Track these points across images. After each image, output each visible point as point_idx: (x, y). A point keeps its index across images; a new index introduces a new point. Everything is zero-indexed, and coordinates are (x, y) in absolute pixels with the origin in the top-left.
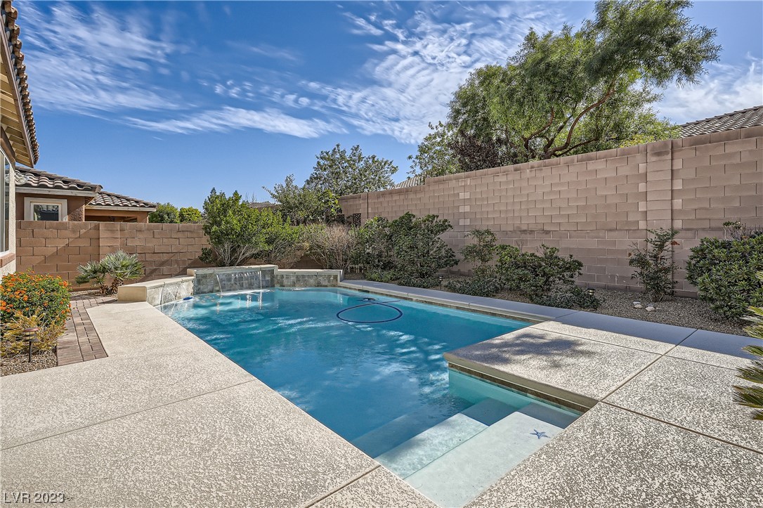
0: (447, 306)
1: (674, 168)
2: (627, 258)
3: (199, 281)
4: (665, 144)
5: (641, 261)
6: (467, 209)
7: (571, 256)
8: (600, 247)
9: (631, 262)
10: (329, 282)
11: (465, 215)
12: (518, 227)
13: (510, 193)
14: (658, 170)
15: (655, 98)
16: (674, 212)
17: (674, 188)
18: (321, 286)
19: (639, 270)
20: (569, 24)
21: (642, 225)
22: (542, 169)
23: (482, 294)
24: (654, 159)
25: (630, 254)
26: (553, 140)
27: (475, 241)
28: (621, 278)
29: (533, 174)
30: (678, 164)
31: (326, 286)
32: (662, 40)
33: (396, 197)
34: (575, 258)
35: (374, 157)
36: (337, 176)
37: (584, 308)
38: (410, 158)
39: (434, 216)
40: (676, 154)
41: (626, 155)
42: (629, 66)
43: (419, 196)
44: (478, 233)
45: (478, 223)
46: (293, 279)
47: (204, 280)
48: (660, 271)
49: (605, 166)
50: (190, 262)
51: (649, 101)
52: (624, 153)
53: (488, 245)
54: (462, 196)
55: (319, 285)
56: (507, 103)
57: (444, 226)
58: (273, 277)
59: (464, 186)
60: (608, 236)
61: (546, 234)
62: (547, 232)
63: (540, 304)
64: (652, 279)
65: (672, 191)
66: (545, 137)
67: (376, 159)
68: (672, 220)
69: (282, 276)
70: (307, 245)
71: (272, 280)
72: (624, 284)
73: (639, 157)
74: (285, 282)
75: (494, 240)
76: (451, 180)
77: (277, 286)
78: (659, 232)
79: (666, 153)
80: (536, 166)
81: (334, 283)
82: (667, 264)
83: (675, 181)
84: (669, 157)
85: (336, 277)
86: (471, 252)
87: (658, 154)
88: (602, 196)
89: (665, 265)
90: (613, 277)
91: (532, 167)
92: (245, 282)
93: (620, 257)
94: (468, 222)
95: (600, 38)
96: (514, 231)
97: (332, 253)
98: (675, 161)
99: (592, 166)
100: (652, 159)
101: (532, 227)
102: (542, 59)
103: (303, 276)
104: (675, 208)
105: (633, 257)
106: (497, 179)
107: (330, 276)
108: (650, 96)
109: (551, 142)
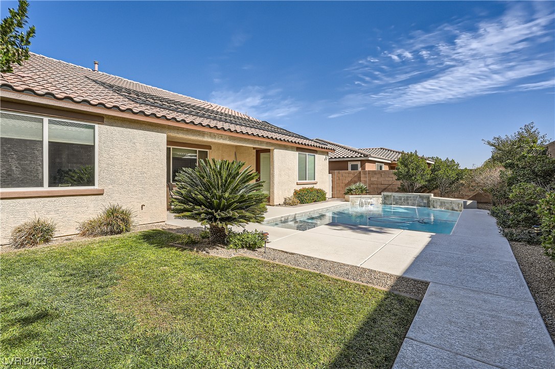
3: (385, 198)
10: (458, 208)
18: (454, 210)
31: (457, 211)
46: (439, 204)
47: (387, 198)
58: (429, 201)
69: (434, 201)
70: (463, 182)
74: (435, 205)
81: (462, 209)
85: (462, 205)
92: (410, 202)
103: (444, 202)
107: (459, 204)
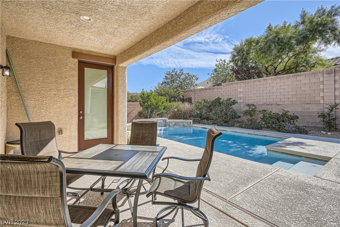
0: (244, 133)
1: (335, 79)
2: (316, 114)
4: (332, 70)
5: (323, 116)
6: (242, 95)
7: (294, 114)
8: (303, 110)
9: (319, 116)
10: (188, 124)
11: (240, 98)
12: (265, 103)
13: (261, 89)
14: (329, 80)
15: (323, 50)
16: (336, 97)
17: (335, 87)
19: (322, 119)
20: (286, 21)
21: (322, 102)
22: (276, 80)
23: (256, 129)
24: (327, 75)
25: (318, 113)
26: (277, 67)
27: (247, 108)
28: (312, 123)
29: (272, 81)
30: (337, 78)
31: (188, 126)
32: (329, 29)
33: (208, 91)
34: (295, 115)
35: (188, 74)
36: (173, 81)
37: (302, 134)
38: (209, 74)
39: (230, 99)
40: (336, 74)
41: (314, 74)
42: (314, 39)
43: (219, 90)
44: (248, 105)
45: (247, 101)
46: (174, 123)
48: (331, 119)
49: (305, 78)
50: (134, 117)
51: (320, 51)
52: (313, 73)
53: (254, 110)
54: (239, 90)
55: (184, 126)
56: (259, 53)
57: (234, 102)
59: (240, 86)
60: (306, 106)
61: (278, 105)
62: (279, 105)
63: (283, 132)
64: (328, 123)
65: (335, 88)
66: (273, 66)
67: (189, 74)
68: (335, 99)
69: (169, 122)
70: (176, 110)
71: (166, 124)
72: (314, 125)
73: (320, 75)
74: (171, 125)
75: (256, 108)
76: (234, 84)
77: (167, 126)
78: (330, 104)
79: (332, 73)
80: (273, 78)
81: (190, 125)
82: (334, 117)
83: (336, 84)
84: (334, 75)
85: (190, 123)
86: (246, 113)
87: (329, 74)
88: (303, 90)
89: (333, 117)
90: (309, 122)
91: (271, 79)
93: (311, 114)
94: (242, 101)
95: (301, 27)
96: (264, 104)
97: (185, 113)
98: (336, 77)
99: (299, 78)
100: (325, 75)
101: (271, 103)
102: (276, 36)
103: (178, 122)
104: (336, 95)
105: (320, 114)
106: (255, 84)
107: (188, 122)
108: (321, 49)
109: (276, 69)
